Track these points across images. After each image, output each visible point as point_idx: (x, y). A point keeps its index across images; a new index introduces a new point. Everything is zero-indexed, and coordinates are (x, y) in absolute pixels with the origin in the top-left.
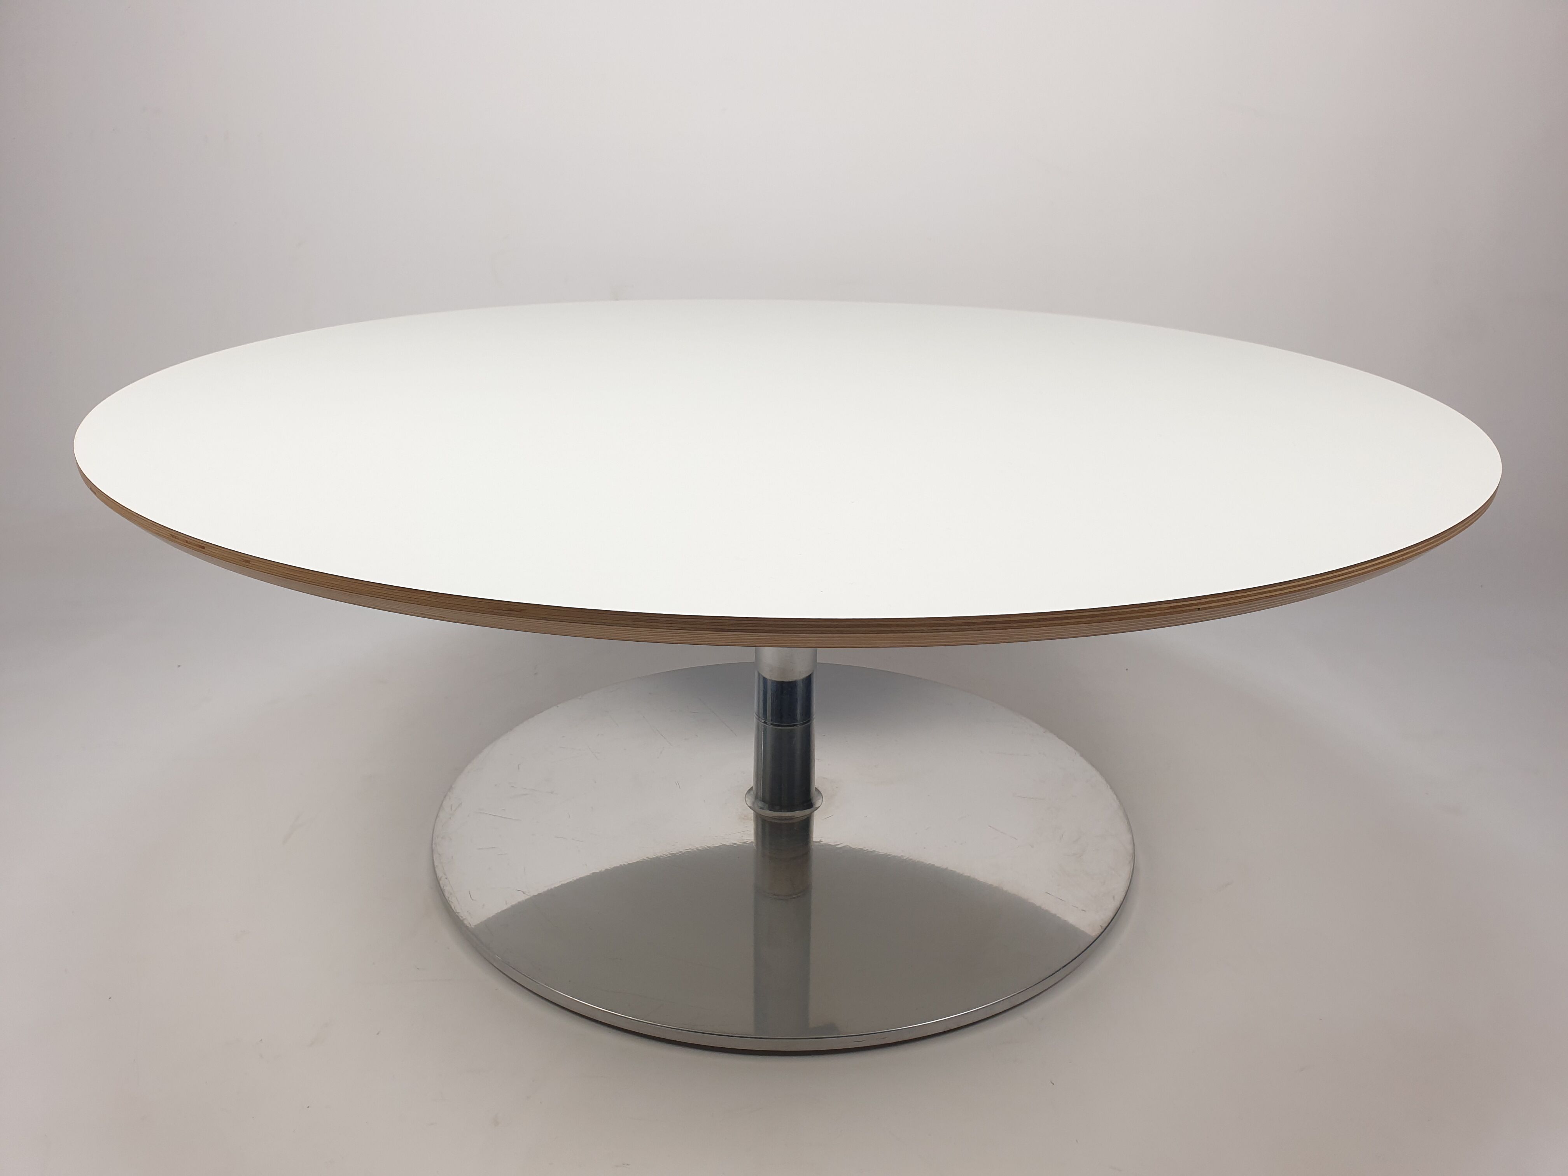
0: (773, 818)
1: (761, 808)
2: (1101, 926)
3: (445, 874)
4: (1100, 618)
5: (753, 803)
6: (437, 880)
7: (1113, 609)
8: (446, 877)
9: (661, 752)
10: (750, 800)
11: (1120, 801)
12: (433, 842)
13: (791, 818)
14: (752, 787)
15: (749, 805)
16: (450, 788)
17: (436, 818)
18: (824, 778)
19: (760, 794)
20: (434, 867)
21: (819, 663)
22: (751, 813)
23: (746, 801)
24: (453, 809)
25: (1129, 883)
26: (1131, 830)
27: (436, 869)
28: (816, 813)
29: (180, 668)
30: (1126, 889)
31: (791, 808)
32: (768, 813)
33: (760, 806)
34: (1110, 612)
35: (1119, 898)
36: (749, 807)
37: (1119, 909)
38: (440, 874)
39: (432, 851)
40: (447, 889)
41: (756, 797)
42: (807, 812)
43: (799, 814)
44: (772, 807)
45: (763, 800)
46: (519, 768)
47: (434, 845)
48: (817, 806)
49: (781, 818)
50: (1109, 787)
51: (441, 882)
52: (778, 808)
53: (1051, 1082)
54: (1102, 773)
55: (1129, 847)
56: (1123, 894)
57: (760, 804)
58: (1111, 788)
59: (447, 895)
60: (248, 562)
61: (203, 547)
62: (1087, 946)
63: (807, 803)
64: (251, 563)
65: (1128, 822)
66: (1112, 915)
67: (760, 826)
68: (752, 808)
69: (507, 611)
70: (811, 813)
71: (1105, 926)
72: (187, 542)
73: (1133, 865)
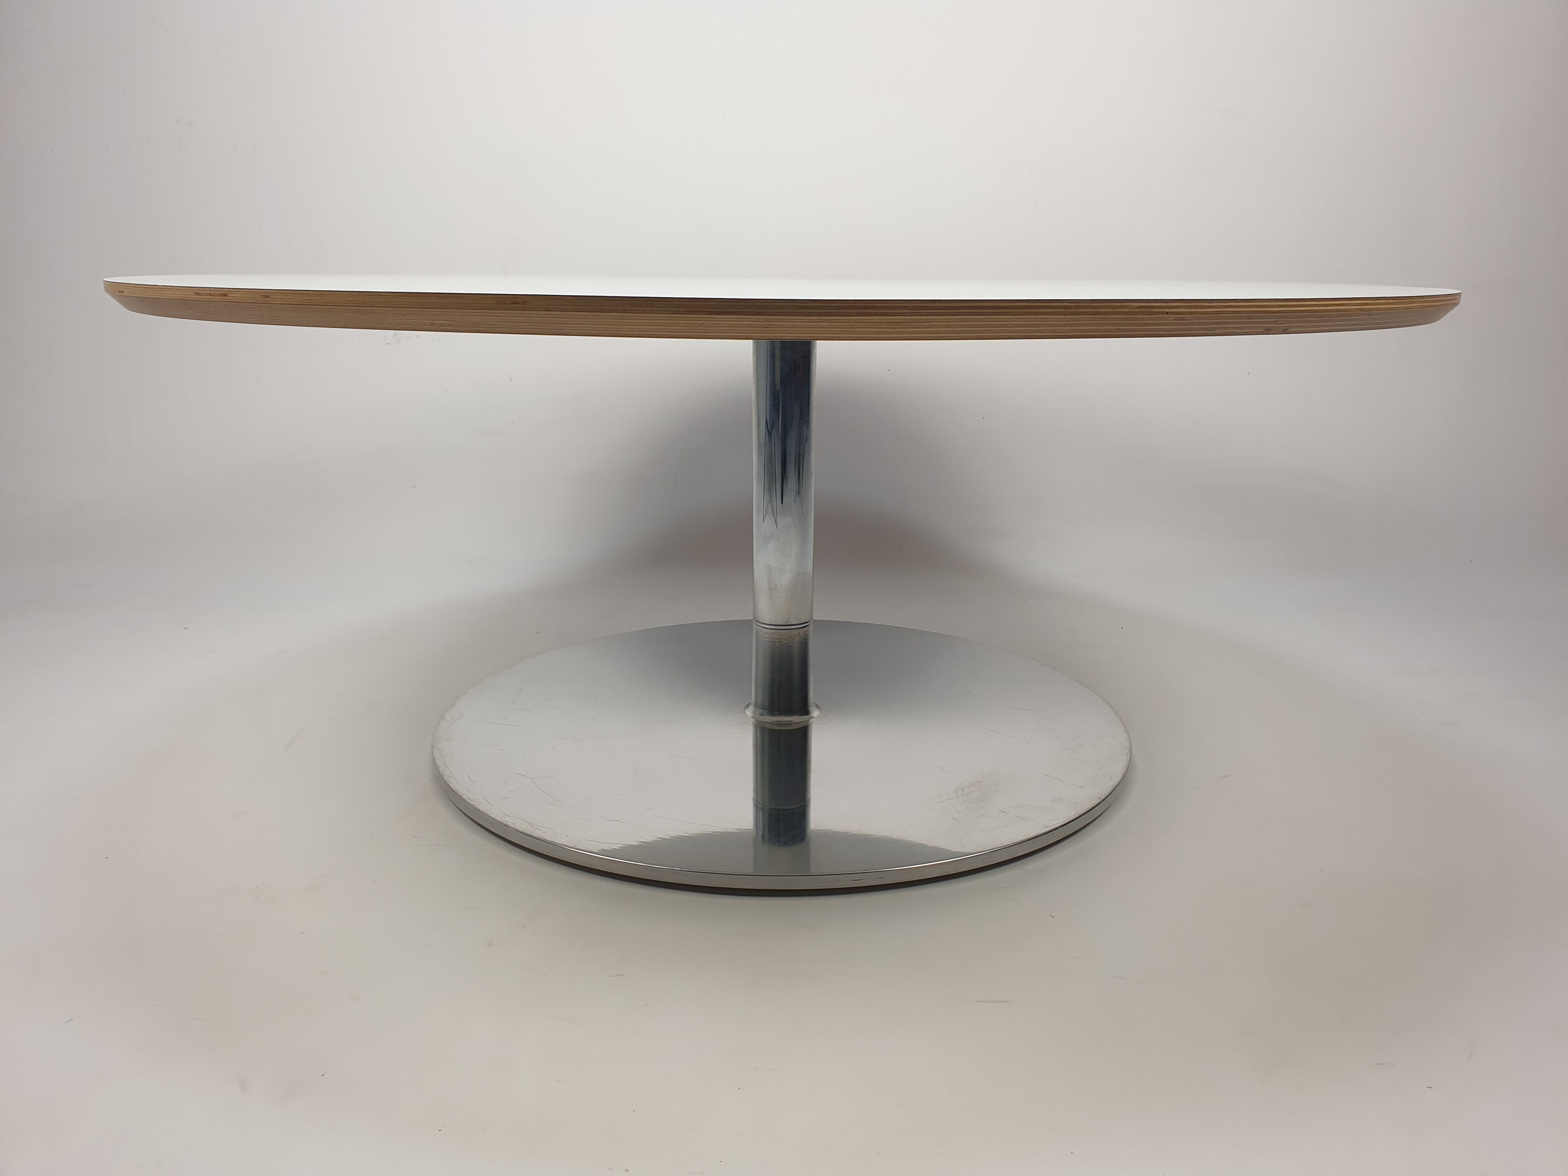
0: (772, 723)
1: (762, 715)
2: (1099, 798)
3: (445, 763)
4: (1073, 310)
13: (789, 724)
16: (452, 705)
17: (437, 725)
22: (750, 721)
24: (454, 719)
26: (1127, 732)
27: (436, 760)
28: (814, 720)
30: (1123, 773)
31: (789, 712)
32: (768, 719)
33: (759, 713)
34: (1083, 304)
35: (1117, 778)
38: (439, 763)
39: (432, 748)
40: (447, 773)
41: (756, 706)
42: (805, 718)
43: (796, 720)
44: (770, 713)
45: (763, 708)
47: (434, 744)
48: (815, 715)
49: (779, 724)
51: (440, 769)
52: (777, 713)
53: (1051, 916)
56: (1121, 776)
57: (761, 711)
59: (445, 777)
60: (268, 297)
61: (225, 295)
62: (1085, 812)
63: (805, 711)
64: (271, 297)
65: (1125, 727)
66: (1110, 790)
67: (759, 731)
68: (752, 717)
69: (511, 304)
70: (809, 720)
71: (1103, 797)
72: (210, 295)
73: (1129, 758)
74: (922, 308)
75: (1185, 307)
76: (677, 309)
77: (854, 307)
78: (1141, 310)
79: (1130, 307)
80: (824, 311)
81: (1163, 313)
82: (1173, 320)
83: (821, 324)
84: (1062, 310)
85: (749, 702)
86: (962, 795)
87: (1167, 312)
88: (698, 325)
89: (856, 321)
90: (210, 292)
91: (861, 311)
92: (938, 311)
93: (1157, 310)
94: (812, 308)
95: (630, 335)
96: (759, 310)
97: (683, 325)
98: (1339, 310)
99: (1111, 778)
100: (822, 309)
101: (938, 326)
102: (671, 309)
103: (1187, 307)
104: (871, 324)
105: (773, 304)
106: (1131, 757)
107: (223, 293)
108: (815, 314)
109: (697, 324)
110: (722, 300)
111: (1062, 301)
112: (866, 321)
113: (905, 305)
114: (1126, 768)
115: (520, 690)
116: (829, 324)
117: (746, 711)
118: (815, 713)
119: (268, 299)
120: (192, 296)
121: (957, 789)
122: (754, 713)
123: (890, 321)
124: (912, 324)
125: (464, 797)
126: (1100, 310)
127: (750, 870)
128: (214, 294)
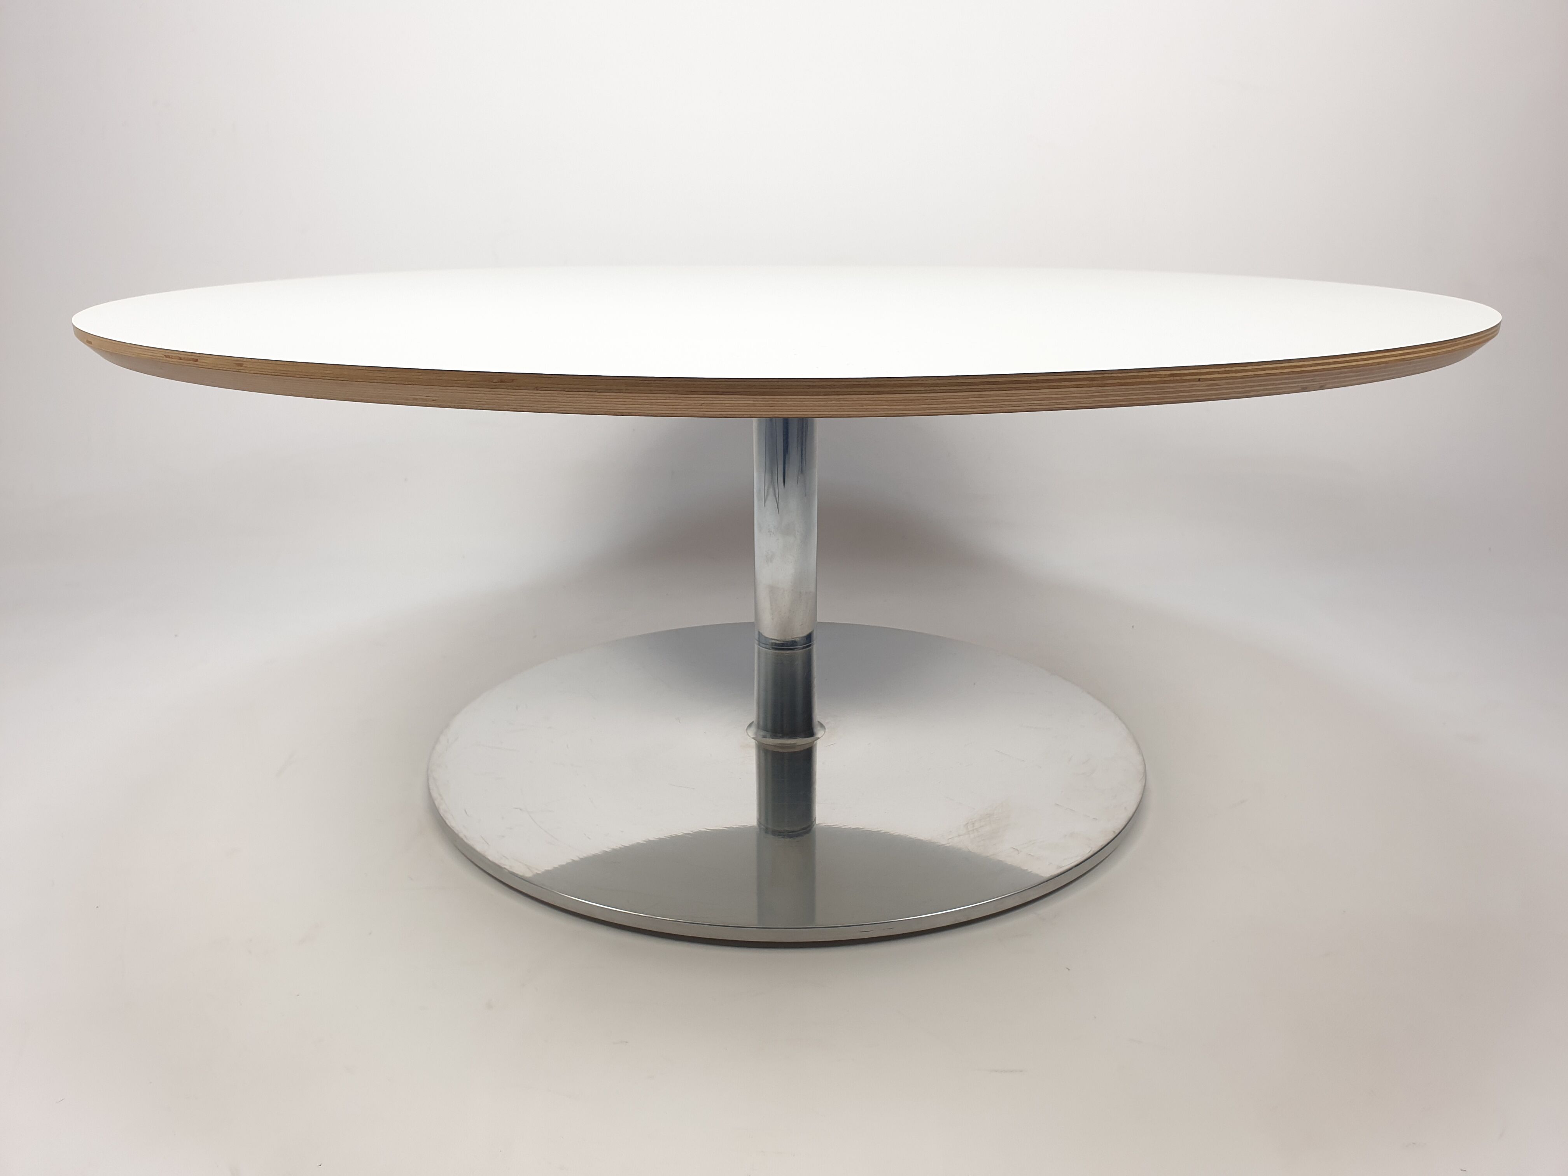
0: (775, 746)
1: (764, 737)
2: (1114, 832)
3: (440, 795)
4: (1099, 382)
6: (432, 802)
7: (1112, 372)
8: (441, 798)
10: (751, 732)
12: (429, 770)
13: (793, 746)
15: (751, 736)
17: (433, 750)
19: (761, 725)
20: (429, 792)
21: (819, 623)
22: (753, 743)
23: (747, 734)
24: (450, 743)
26: (1141, 753)
27: (432, 793)
28: (818, 741)
30: (1138, 802)
31: (793, 734)
32: (771, 741)
33: (762, 735)
34: (1109, 375)
35: (1131, 809)
36: (750, 739)
37: (1131, 819)
38: (435, 794)
39: (428, 777)
40: (442, 808)
41: (758, 727)
42: (809, 740)
43: (800, 742)
44: (774, 736)
45: (765, 729)
47: (429, 772)
48: (819, 736)
49: (783, 746)
51: (436, 802)
52: (780, 735)
53: (1067, 969)
55: (1140, 767)
56: (1135, 806)
57: (762, 733)
59: (441, 812)
60: (241, 365)
61: (197, 360)
62: (1100, 848)
63: (809, 731)
64: (244, 365)
65: (1139, 747)
66: (1124, 823)
67: (762, 754)
68: (753, 738)
69: (499, 382)
70: (814, 742)
71: (1117, 832)
72: (180, 358)
73: (1144, 782)
74: (937, 385)
75: (1218, 373)
76: (676, 389)
77: (865, 386)
78: (1172, 378)
79: (1160, 376)
80: (833, 390)
81: (1194, 380)
82: (1206, 386)
83: (829, 402)
84: (1088, 382)
85: (752, 721)
86: (973, 830)
87: (1200, 379)
88: (699, 405)
89: (867, 399)
90: (180, 356)
91: (871, 389)
92: (955, 388)
93: (1188, 378)
94: (819, 387)
95: (625, 414)
96: (764, 390)
97: (683, 404)
98: (1379, 363)
99: (1126, 808)
100: (830, 389)
101: (955, 403)
102: (669, 389)
103: (1220, 373)
104: (883, 402)
105: (778, 383)
106: (1145, 783)
107: (195, 358)
108: (823, 393)
109: (698, 403)
110: (724, 380)
111: (1087, 373)
112: (877, 399)
113: (919, 382)
114: (1140, 796)
115: (517, 708)
116: (839, 403)
117: (748, 731)
118: (819, 733)
119: (241, 368)
120: (161, 358)
121: (967, 823)
122: (756, 734)
123: (903, 399)
124: (926, 401)
125: (461, 835)
126: (1128, 381)
127: (754, 922)
128: (184, 358)
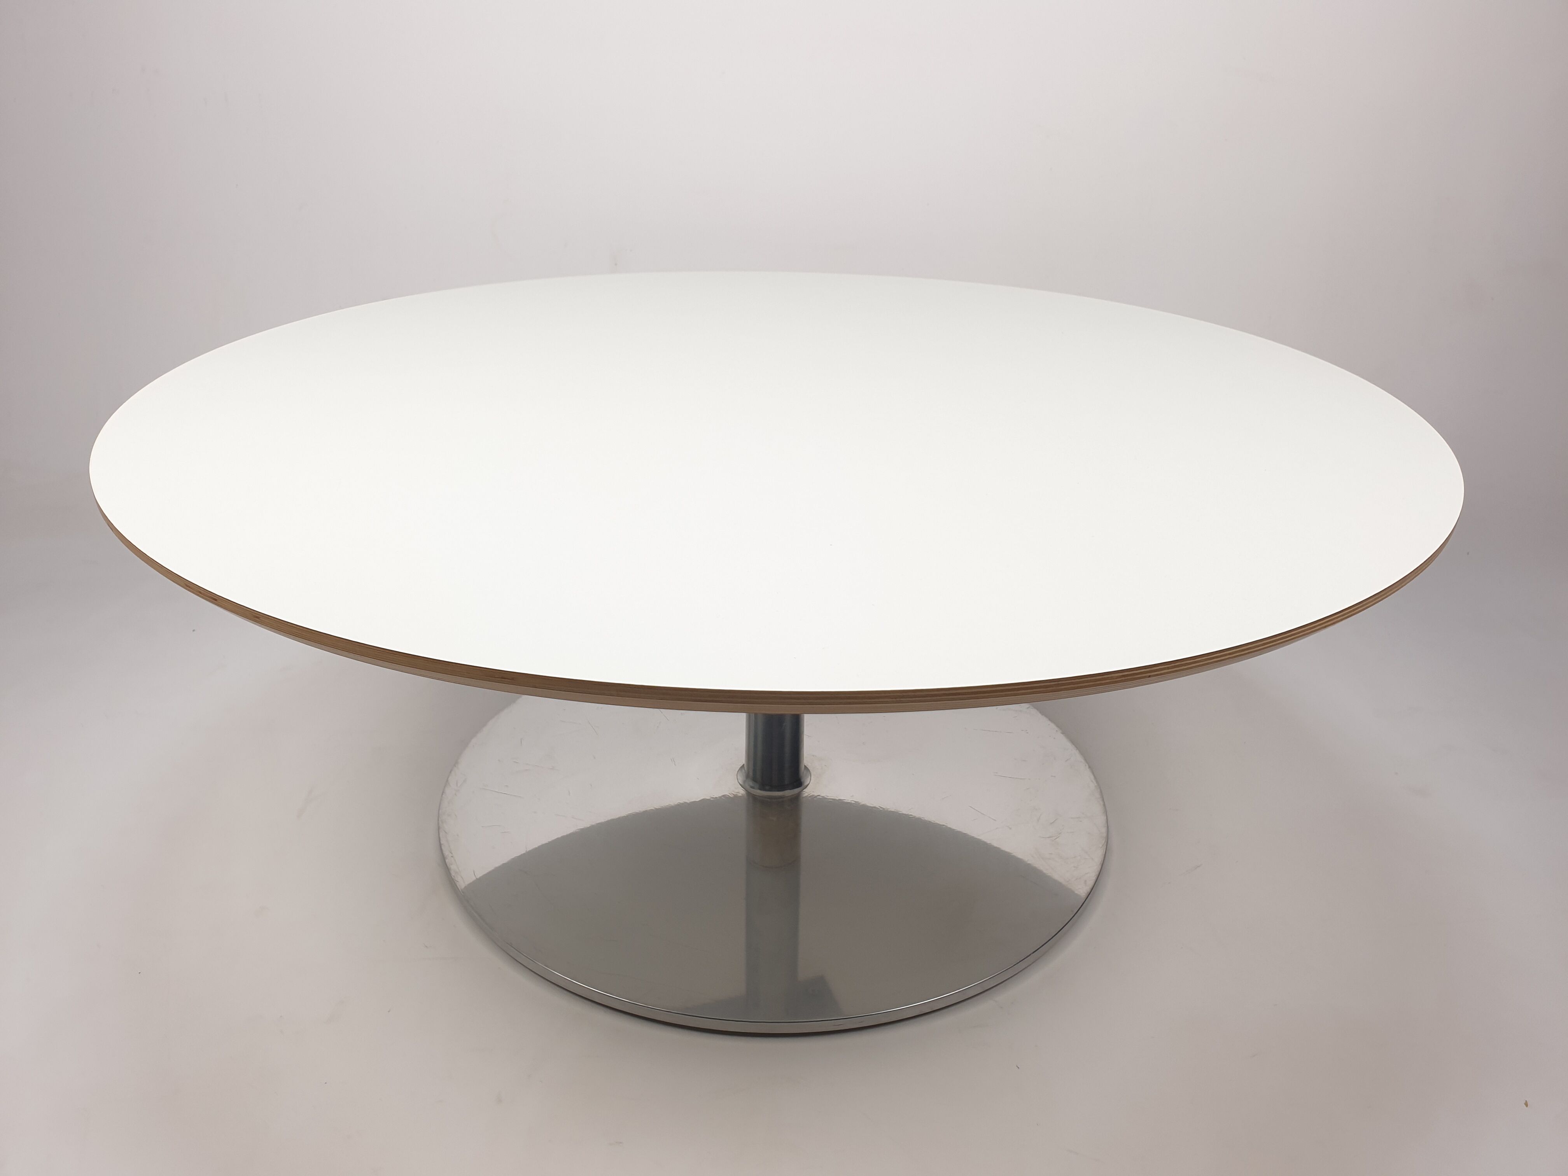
0: (762, 797)
1: (752, 787)
3: (452, 853)
5: (744, 782)
6: (443, 858)
8: (452, 855)
9: (658, 727)
10: (741, 779)
11: (1097, 782)
12: (440, 820)
14: (744, 765)
15: (740, 783)
16: (456, 763)
17: (442, 794)
18: (813, 756)
19: (751, 774)
20: (440, 845)
22: (742, 791)
23: (737, 779)
24: (459, 785)
25: (1100, 867)
27: (443, 848)
28: (805, 791)
29: (195, 632)
30: (1097, 873)
31: (782, 788)
32: (758, 792)
33: (751, 785)
35: (1091, 883)
36: (741, 785)
37: (1089, 894)
38: (446, 853)
39: (439, 829)
40: (453, 867)
41: (747, 776)
42: (796, 791)
43: (788, 793)
44: (763, 787)
46: (521, 742)
47: (440, 822)
48: (806, 784)
49: (768, 797)
50: (1087, 766)
51: (447, 861)
52: (767, 788)
54: (1083, 754)
55: (1104, 830)
56: (1094, 878)
57: (751, 783)
58: (1089, 767)
59: (453, 874)
65: (1104, 805)
70: (800, 792)
75: (1168, 668)
78: (1123, 678)
85: (742, 765)
106: (1107, 847)
118: (806, 781)
122: (746, 782)
